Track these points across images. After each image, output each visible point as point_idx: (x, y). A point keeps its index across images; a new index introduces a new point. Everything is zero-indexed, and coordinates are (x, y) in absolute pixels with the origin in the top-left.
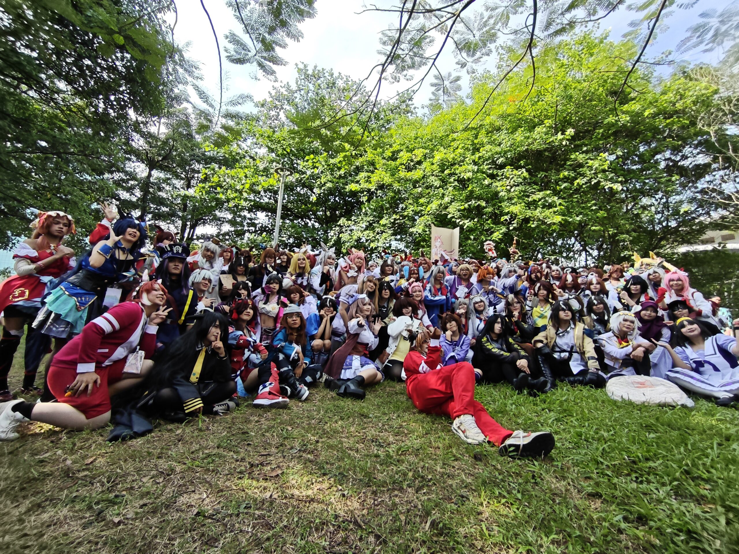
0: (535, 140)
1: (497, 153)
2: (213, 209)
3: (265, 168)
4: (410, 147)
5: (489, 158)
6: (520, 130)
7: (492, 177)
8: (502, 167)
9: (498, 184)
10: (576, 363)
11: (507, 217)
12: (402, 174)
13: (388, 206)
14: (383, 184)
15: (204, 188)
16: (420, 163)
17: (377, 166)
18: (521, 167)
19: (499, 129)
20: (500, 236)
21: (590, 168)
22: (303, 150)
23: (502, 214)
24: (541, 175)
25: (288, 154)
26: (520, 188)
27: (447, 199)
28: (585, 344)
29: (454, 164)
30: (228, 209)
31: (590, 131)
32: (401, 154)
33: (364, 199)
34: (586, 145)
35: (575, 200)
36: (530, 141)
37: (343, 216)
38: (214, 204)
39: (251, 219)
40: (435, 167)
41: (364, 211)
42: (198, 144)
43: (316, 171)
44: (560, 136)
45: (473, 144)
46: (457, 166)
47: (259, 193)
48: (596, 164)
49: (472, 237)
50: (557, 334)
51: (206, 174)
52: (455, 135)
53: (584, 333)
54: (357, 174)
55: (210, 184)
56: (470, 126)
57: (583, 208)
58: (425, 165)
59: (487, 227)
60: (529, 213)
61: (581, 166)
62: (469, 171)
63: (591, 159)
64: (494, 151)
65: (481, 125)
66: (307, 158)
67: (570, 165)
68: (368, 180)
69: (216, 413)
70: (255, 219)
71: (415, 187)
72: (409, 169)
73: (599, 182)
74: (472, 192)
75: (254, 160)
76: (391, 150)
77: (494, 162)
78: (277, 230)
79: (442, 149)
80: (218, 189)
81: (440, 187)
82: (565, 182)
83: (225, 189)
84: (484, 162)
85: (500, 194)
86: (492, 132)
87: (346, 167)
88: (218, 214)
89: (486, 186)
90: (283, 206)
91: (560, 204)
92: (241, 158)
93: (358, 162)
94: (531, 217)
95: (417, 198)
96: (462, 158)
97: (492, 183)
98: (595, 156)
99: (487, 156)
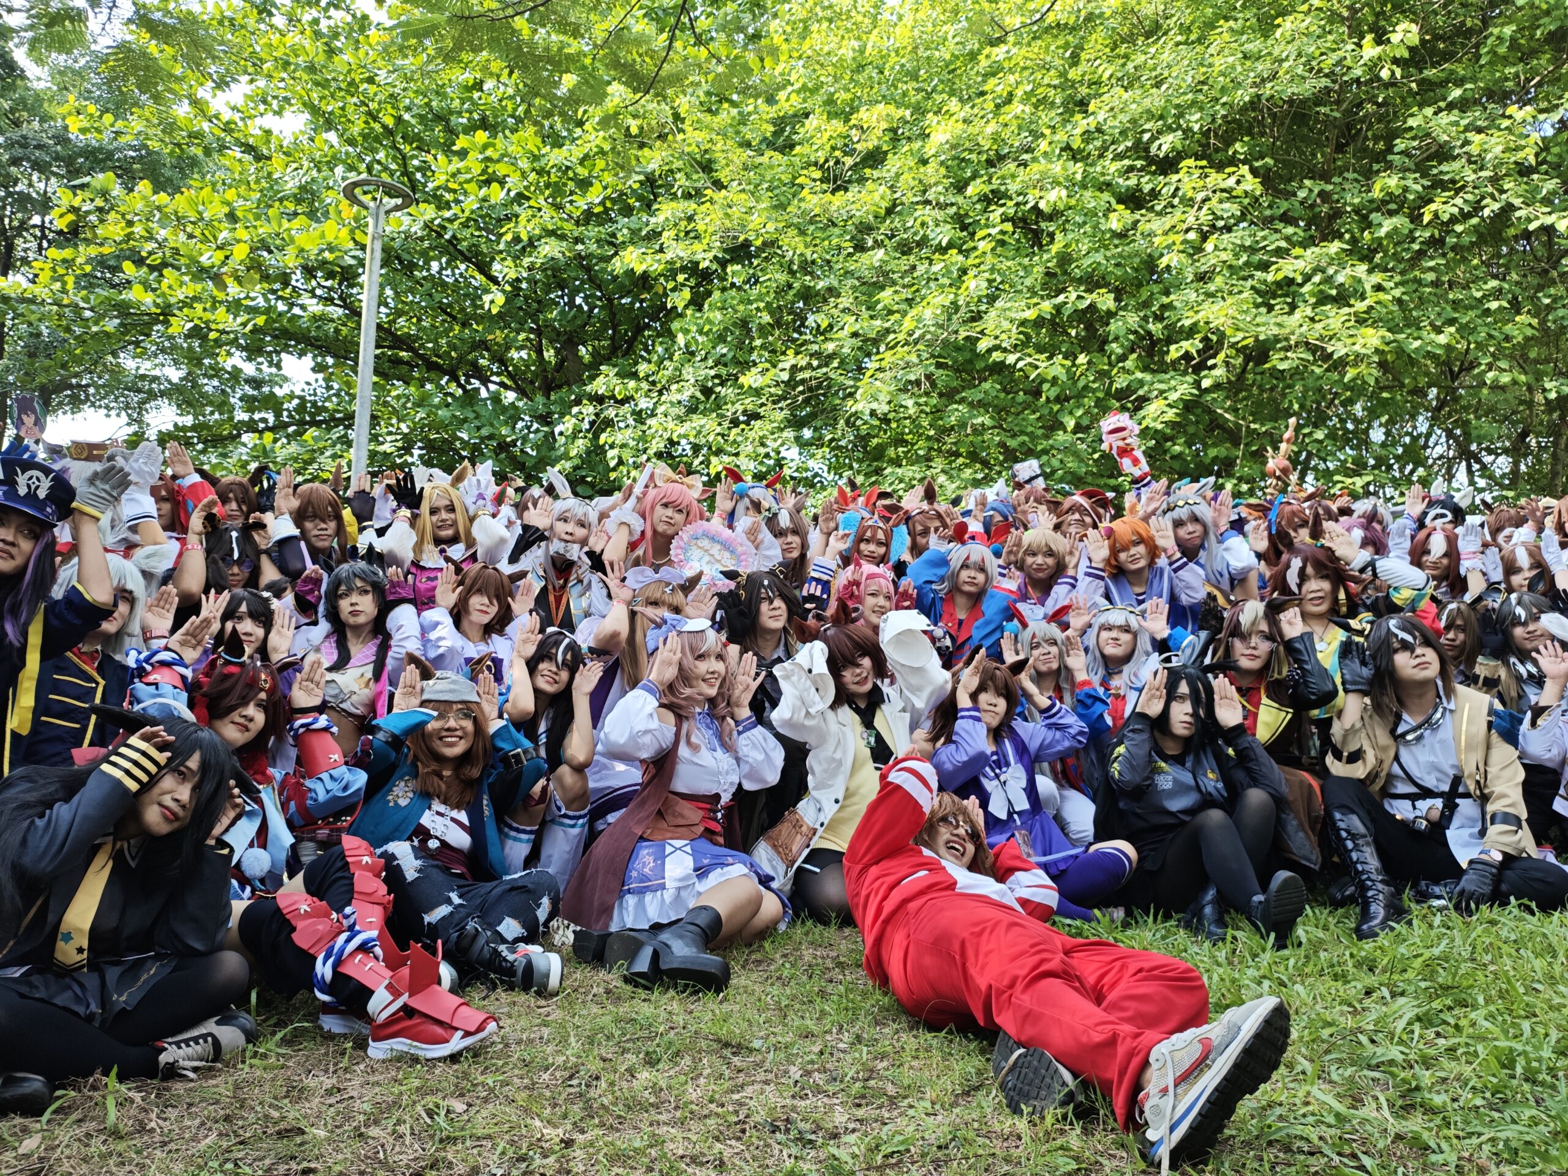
0: (1281, 62)
1: (1150, 115)
2: (112, 344)
3: (303, 188)
4: (842, 96)
5: (1124, 133)
7: (1134, 200)
8: (1168, 165)
9: (1157, 225)
10: (1467, 833)
11: (1192, 346)
12: (813, 200)
13: (766, 318)
14: (747, 244)
15: (68, 263)
16: (875, 158)
17: (723, 175)
18: (1233, 162)
19: (1154, 30)
20: (1171, 415)
21: (1477, 162)
22: (442, 118)
23: (1174, 335)
24: (1308, 189)
25: (388, 132)
26: (1241, 235)
27: (975, 285)
28: (1492, 770)
29: (1001, 158)
30: (170, 350)
31: (1473, 29)
32: (812, 123)
33: (680, 299)
34: (1460, 82)
35: (1430, 276)
36: (1263, 67)
37: (607, 360)
38: (111, 325)
39: (256, 383)
40: (932, 172)
41: (681, 339)
42: (38, 98)
43: (497, 194)
44: (1370, 50)
45: (1066, 84)
46: (1012, 166)
47: (285, 279)
48: (1494, 145)
49: (1071, 424)
50: (1398, 739)
51: (74, 210)
52: (999, 53)
53: (1490, 725)
54: (648, 206)
55: (93, 251)
56: (1050, 18)
57: (1456, 304)
58: (893, 163)
59: (1121, 382)
60: (1268, 326)
61: (1443, 154)
62: (1056, 183)
63: (1480, 131)
64: (1138, 109)
65: (1090, 18)
66: (461, 143)
67: (1405, 153)
68: (689, 230)
69: (172, 1072)
70: (271, 382)
71: (860, 248)
72: (837, 182)
73: (1509, 208)
74: (1065, 259)
75: (259, 157)
76: (772, 112)
77: (1141, 149)
78: (362, 421)
79: (953, 104)
80: (128, 267)
81: (951, 245)
82: (1391, 213)
83: (152, 268)
84: (1104, 149)
85: (1163, 262)
86: (1130, 39)
87: (608, 178)
88: (129, 363)
89: (1116, 235)
90: (379, 327)
91: (1379, 288)
92: (208, 152)
93: (654, 159)
94: (1277, 339)
95: (871, 287)
96: (1025, 138)
97: (1135, 225)
98: (1492, 119)
99: (1115, 125)
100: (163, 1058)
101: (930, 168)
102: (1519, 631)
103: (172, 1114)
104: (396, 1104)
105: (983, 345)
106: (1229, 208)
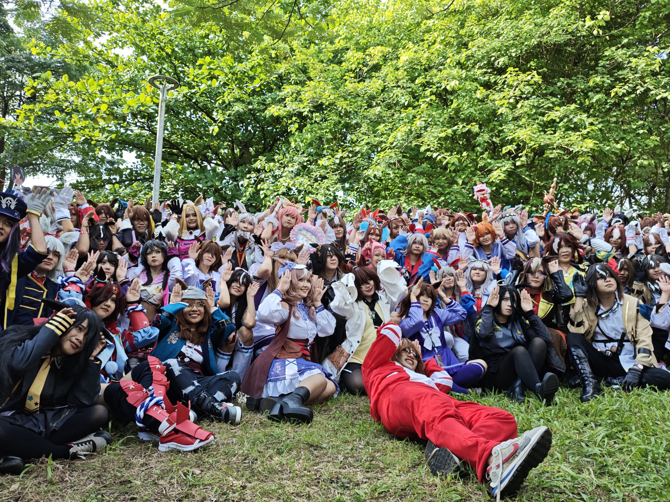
0: (551, 28)
1: (494, 50)
2: (50, 146)
3: (132, 79)
4: (362, 41)
5: (483, 57)
6: (527, 12)
7: (487, 86)
8: (502, 71)
9: (497, 96)
11: (512, 148)
12: (350, 86)
13: (330, 136)
14: (322, 104)
15: (32, 111)
16: (377, 68)
17: (312, 75)
18: (530, 69)
19: (496, 13)
20: (503, 176)
21: (634, 70)
22: (191, 50)
23: (504, 143)
24: (562, 82)
25: (168, 56)
26: (533, 101)
27: (419, 123)
28: (639, 330)
29: (430, 68)
30: (75, 147)
31: (631, 15)
32: (349, 54)
33: (293, 128)
34: (627, 36)
35: (614, 119)
36: (543, 30)
37: (262, 154)
38: (50, 138)
39: (112, 163)
40: (401, 73)
41: (293, 145)
42: (19, 41)
43: (215, 83)
44: (589, 22)
45: (459, 36)
46: (435, 71)
47: (124, 118)
48: (641, 63)
50: (598, 316)
51: (33, 88)
52: (430, 23)
53: (638, 311)
54: (279, 88)
55: (42, 105)
57: (625, 131)
58: (385, 70)
59: (481, 164)
60: (544, 139)
61: (620, 67)
62: (454, 78)
63: (635, 57)
64: (489, 47)
65: (469, 8)
66: (200, 61)
67: (605, 66)
68: (297, 98)
69: (75, 456)
70: (118, 163)
71: (370, 106)
72: (360, 78)
73: (648, 90)
74: (457, 111)
75: (113, 66)
76: (332, 48)
77: (490, 64)
78: (157, 179)
79: (410, 45)
80: (57, 113)
81: (409, 106)
82: (598, 92)
83: (67, 114)
84: (475, 64)
85: (499, 112)
86: (486, 17)
87: (262, 76)
88: (57, 154)
89: (479, 100)
90: (164, 139)
91: (592, 124)
92: (91, 64)
93: (282, 68)
94: (548, 145)
96: (441, 59)
97: (487, 96)
98: (641, 52)
99: (479, 54)
100: (72, 450)
101: (400, 72)
102: (651, 271)
104: (171, 470)
105: (422, 149)
106: (529, 89)
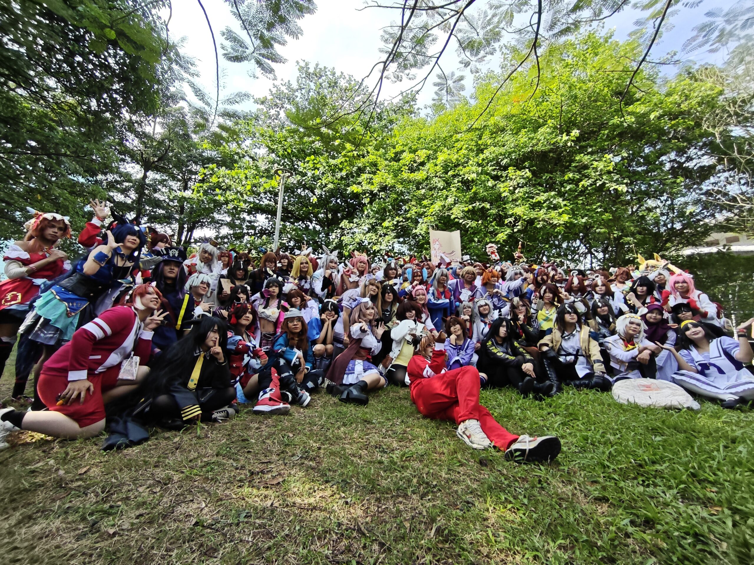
0: (539, 140)
1: (501, 154)
2: (212, 211)
3: (265, 169)
4: (413, 147)
5: (493, 159)
6: (523, 130)
7: (496, 178)
8: (505, 168)
9: (502, 185)
10: (581, 366)
11: (511, 219)
12: (405, 175)
13: (390, 207)
14: (386, 186)
15: (201, 187)
16: (423, 164)
17: (380, 168)
18: (525, 168)
19: (503, 130)
20: (505, 238)
21: (595, 170)
22: (303, 151)
23: (507, 216)
24: (546, 176)
25: (289, 154)
26: (525, 189)
27: (450, 200)
28: (591, 347)
29: (459, 165)
30: (228, 212)
31: (596, 132)
32: (404, 155)
33: (366, 201)
34: (591, 146)
35: (580, 202)
36: (534, 142)
37: (345, 218)
38: (212, 205)
39: (250, 222)
41: (366, 213)
42: (195, 144)
43: (317, 173)
44: (565, 137)
45: (477, 145)
46: (461, 167)
47: (259, 195)
48: (601, 165)
49: (476, 239)
50: (562, 337)
51: (204, 174)
52: (458, 136)
53: (589, 336)
54: (359, 176)
55: (208, 184)
56: (474, 127)
57: (588, 210)
58: (428, 166)
59: (491, 229)
60: (533, 214)
61: (586, 167)
62: (473, 172)
63: (596, 161)
64: (498, 152)
65: (485, 126)
66: (308, 159)
67: (575, 167)
68: (370, 182)
69: (216, 420)
70: (254, 222)
71: (418, 189)
72: (412, 170)
73: (604, 184)
74: (475, 193)
75: (254, 160)
76: (394, 151)
77: (498, 164)
78: (277, 233)
79: (445, 150)
80: (217, 190)
81: (443, 189)
82: (570, 184)
83: (224, 190)
84: (488, 163)
85: (503, 195)
86: (496, 133)
87: (348, 168)
88: (216, 216)
89: (490, 188)
90: (283, 208)
91: (565, 205)
92: (240, 158)
93: (360, 163)
94: (536, 218)
95: (420, 200)
96: (466, 159)
97: (496, 185)
98: (600, 157)
99: (491, 157)
100: (213, 416)
101: (438, 167)
103: (215, 432)
105: (453, 217)
106: (522, 181)
